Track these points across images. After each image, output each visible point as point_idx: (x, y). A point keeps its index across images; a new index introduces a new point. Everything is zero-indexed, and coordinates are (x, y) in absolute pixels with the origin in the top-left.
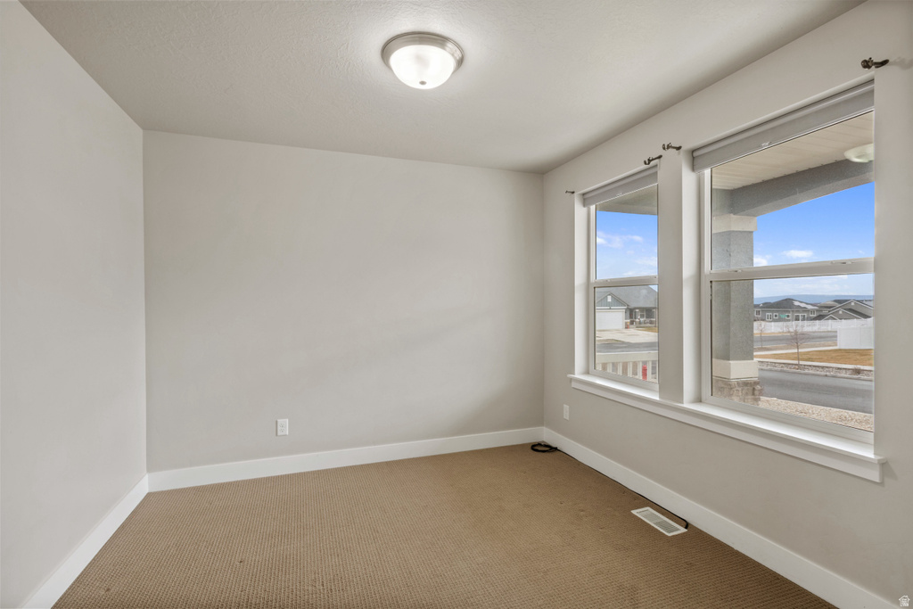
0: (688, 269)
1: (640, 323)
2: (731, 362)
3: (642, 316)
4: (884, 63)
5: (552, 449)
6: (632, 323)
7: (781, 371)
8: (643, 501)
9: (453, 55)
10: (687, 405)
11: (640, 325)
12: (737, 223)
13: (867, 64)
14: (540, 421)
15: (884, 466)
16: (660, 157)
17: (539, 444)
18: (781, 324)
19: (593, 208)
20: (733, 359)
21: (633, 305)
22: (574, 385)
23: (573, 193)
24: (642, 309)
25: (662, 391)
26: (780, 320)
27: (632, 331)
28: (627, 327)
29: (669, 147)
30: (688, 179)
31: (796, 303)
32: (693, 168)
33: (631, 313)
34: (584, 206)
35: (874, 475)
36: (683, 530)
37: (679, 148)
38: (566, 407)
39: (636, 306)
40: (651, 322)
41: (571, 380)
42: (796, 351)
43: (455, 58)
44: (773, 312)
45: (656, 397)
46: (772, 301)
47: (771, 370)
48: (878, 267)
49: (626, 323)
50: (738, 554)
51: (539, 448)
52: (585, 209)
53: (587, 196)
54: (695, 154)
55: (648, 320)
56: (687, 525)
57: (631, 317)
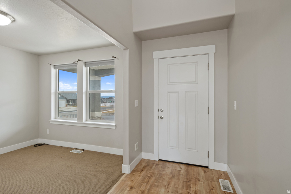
0: (84, 90)
1: (71, 104)
2: (96, 113)
3: (72, 102)
4: (115, 57)
5: (42, 144)
6: (68, 105)
7: (109, 116)
8: (72, 149)
9: (10, 19)
10: (84, 122)
11: (71, 105)
12: (97, 78)
13: (113, 57)
14: (37, 137)
15: (116, 126)
16: (78, 62)
17: (37, 144)
18: (110, 103)
19: (58, 70)
20: (97, 112)
21: (68, 99)
22: (51, 123)
23: (51, 64)
24: (72, 100)
25: (78, 120)
26: (110, 102)
27: (68, 107)
28: (66, 106)
29: (80, 60)
30: (84, 69)
31: (113, 98)
32: (85, 66)
33: (68, 101)
34: (55, 69)
35: (114, 128)
36: (83, 151)
37: (82, 61)
38: (48, 130)
39: (70, 99)
40: (75, 104)
41: (50, 121)
42: (112, 110)
43: (11, 20)
44: (108, 100)
45: (77, 122)
46: (108, 97)
47: (107, 116)
48: (115, 92)
49: (66, 105)
50: (94, 152)
51: (38, 145)
52: (55, 70)
53: (55, 66)
54: (86, 63)
55: (74, 103)
56: (84, 150)
57: (68, 103)
